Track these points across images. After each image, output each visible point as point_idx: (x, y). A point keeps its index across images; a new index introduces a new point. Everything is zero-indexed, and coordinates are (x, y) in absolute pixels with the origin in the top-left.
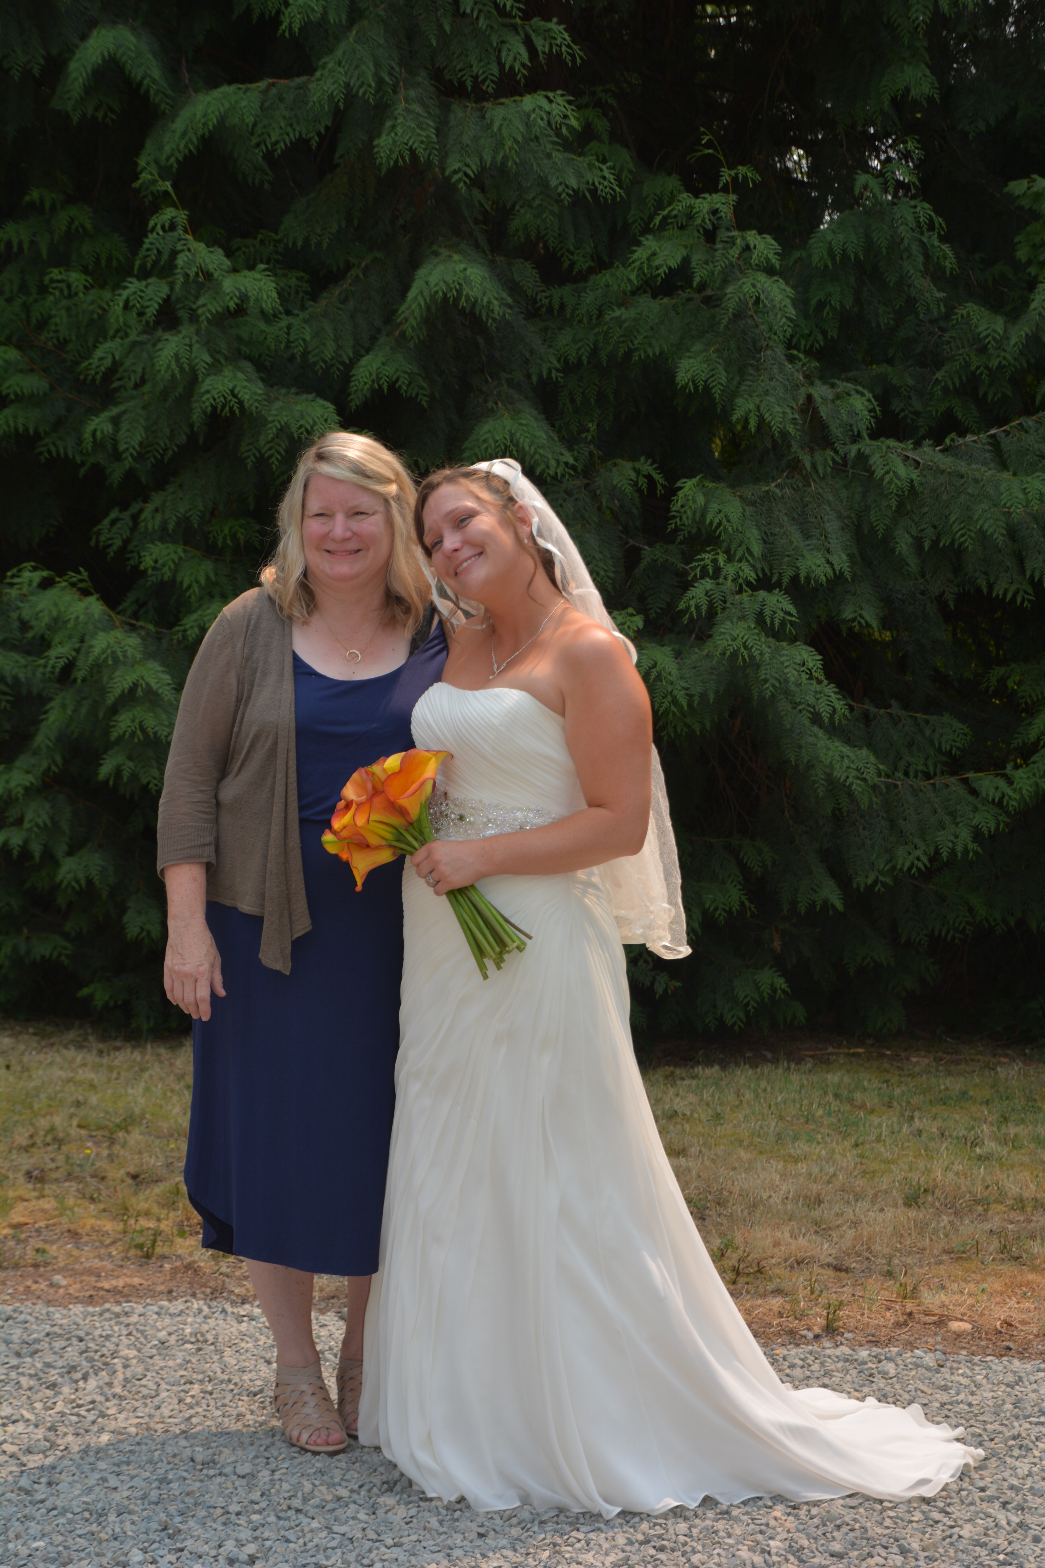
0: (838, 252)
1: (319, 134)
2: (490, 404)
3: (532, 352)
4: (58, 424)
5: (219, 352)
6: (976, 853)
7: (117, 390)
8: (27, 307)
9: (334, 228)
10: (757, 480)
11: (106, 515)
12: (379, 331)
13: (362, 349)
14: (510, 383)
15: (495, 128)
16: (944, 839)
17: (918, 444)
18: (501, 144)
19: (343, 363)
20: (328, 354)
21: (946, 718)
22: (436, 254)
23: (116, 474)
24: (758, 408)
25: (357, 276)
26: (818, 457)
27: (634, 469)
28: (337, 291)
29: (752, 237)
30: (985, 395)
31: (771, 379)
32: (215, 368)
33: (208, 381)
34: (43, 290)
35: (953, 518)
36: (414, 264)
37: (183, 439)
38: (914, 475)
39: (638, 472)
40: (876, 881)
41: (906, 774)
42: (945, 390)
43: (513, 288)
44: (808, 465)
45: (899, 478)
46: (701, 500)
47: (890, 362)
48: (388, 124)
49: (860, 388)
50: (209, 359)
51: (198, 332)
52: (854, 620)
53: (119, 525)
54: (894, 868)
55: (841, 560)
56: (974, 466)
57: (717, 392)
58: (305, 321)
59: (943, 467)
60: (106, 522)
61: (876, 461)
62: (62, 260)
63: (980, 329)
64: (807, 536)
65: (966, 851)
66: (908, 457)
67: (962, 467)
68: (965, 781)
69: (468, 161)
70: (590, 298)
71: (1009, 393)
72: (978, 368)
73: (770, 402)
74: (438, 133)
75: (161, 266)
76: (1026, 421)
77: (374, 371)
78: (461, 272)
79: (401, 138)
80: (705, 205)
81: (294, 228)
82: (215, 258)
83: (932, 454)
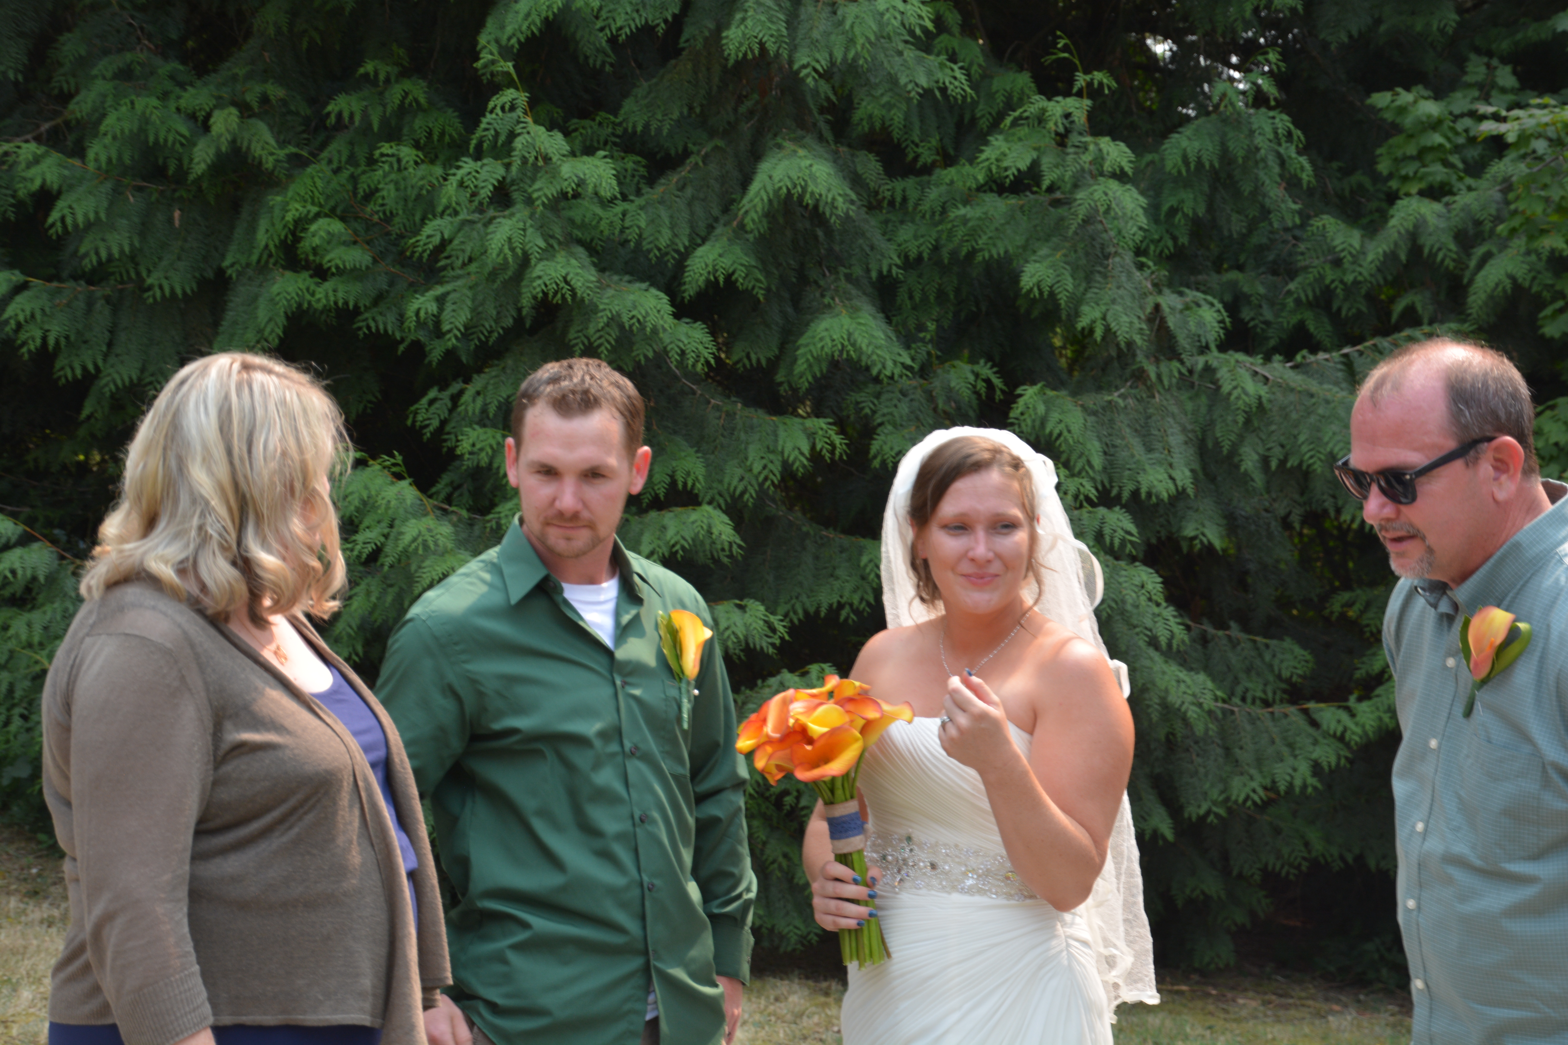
0: (1192, 159)
1: (666, 21)
2: (827, 300)
3: (872, 248)
4: (379, 299)
5: (552, 237)
6: (1315, 788)
7: (444, 268)
8: (354, 179)
9: (676, 115)
10: (1099, 389)
11: (424, 393)
12: (716, 220)
13: (699, 239)
14: (848, 278)
15: (847, 26)
16: (1282, 773)
17: (1268, 359)
18: (852, 41)
19: (677, 251)
20: (663, 242)
21: (1288, 643)
22: (780, 147)
23: (436, 352)
24: (1104, 318)
25: (697, 164)
26: (1164, 368)
27: (973, 372)
28: (674, 178)
29: (1105, 143)
30: (1339, 309)
31: (1119, 288)
32: (548, 253)
33: (540, 266)
34: (371, 162)
35: (1302, 438)
36: (756, 155)
37: (509, 322)
38: (1263, 391)
39: (977, 375)
40: (1209, 812)
41: (1243, 699)
42: (1298, 301)
43: (856, 181)
44: (1153, 376)
45: (1247, 394)
46: (1041, 409)
47: (1240, 268)
48: (738, 16)
49: (1210, 298)
50: (542, 244)
51: (531, 216)
52: (1195, 538)
53: (437, 405)
54: (1228, 799)
55: (1184, 476)
56: (1326, 386)
57: (1063, 298)
58: (641, 208)
59: (1293, 385)
60: (424, 401)
61: (1223, 374)
62: (392, 134)
63: (1336, 243)
64: (1149, 450)
65: (1305, 786)
66: (1256, 373)
67: (1313, 386)
68: (1306, 712)
69: (818, 56)
70: (934, 194)
71: (1364, 309)
72: (1333, 281)
73: (1116, 310)
74: (790, 26)
75: (498, 147)
76: (1383, 341)
77: (710, 262)
78: (807, 168)
79: (751, 31)
80: (1058, 108)
81: (634, 112)
82: (554, 142)
83: (1282, 371)
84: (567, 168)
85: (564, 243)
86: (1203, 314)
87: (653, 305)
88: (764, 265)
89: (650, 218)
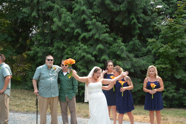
0: (131, 44)
1: (91, 36)
2: (103, 55)
3: (107, 51)
7: (76, 54)
9: (92, 42)
10: (123, 61)
12: (95, 50)
15: (103, 36)
16: (138, 88)
21: (140, 79)
22: (99, 44)
28: (92, 47)
29: (122, 43)
33: (82, 54)
35: (139, 64)
41: (136, 83)
44: (128, 60)
45: (135, 61)
51: (81, 50)
55: (130, 67)
56: (141, 60)
57: (120, 54)
61: (133, 59)
63: (143, 49)
64: (127, 65)
68: (140, 84)
69: (101, 38)
73: (124, 55)
74: (99, 36)
75: (79, 46)
76: (145, 57)
77: (94, 53)
78: (100, 46)
79: (96, 36)
80: (119, 41)
81: (89, 43)
82: (83, 45)
83: (138, 59)
84: (84, 47)
85: (84, 52)
86: (132, 55)
87: (90, 56)
88: (98, 53)
89: (91, 50)
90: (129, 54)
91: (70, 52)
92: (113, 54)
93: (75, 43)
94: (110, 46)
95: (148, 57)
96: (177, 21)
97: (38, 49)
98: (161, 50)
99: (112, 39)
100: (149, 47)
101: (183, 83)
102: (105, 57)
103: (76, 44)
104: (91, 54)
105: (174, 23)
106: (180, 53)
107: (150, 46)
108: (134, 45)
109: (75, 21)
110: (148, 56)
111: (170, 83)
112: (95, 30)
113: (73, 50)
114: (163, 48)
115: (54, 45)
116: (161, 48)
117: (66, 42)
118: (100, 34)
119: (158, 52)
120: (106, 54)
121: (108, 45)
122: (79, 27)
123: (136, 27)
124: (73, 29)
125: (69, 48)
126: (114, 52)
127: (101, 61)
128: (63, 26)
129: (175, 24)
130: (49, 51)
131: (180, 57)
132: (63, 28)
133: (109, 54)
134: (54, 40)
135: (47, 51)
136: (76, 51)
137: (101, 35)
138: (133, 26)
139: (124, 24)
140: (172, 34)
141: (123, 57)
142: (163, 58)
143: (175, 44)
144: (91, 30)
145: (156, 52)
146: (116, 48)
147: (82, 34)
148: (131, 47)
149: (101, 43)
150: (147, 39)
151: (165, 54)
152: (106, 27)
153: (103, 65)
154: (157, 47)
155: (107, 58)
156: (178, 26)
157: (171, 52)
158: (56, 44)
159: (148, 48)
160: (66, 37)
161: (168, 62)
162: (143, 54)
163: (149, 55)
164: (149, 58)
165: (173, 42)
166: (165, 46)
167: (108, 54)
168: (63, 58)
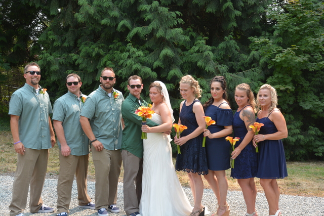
0: (222, 47)
1: (150, 33)
2: (172, 68)
3: (179, 61)
9: (152, 45)
12: (157, 59)
13: (155, 61)
15: (172, 32)
17: (233, 73)
18: (173, 35)
19: (152, 63)
22: (165, 48)
24: (208, 69)
25: (155, 51)
28: (152, 53)
30: (245, 66)
31: (211, 65)
33: (134, 66)
36: (162, 50)
42: (239, 65)
45: (229, 78)
49: (226, 65)
50: (134, 63)
51: (133, 59)
56: (240, 77)
57: (203, 67)
58: (148, 57)
61: (227, 75)
62: (117, 50)
63: (244, 57)
66: (231, 75)
69: (169, 37)
70: (187, 53)
71: (248, 66)
72: (244, 62)
73: (210, 68)
74: (165, 33)
75: (129, 51)
76: (248, 71)
77: (156, 64)
78: (167, 51)
79: (160, 34)
80: (201, 42)
81: (147, 45)
82: (135, 50)
83: (234, 75)
84: (137, 53)
85: (137, 62)
86: (223, 68)
87: (148, 70)
88: (164, 64)
89: (149, 59)
90: (219, 66)
91: (110, 62)
92: (189, 67)
93: (119, 46)
94: (184, 52)
95: (253, 71)
96: (307, 4)
97: (51, 58)
98: (278, 58)
99: (188, 38)
100: (253, 52)
101: (315, 116)
102: (175, 71)
103: (121, 48)
104: (150, 66)
105: (302, 7)
106: (311, 64)
107: (256, 52)
108: (227, 49)
109: (120, 5)
110: (253, 69)
111: (292, 117)
112: (157, 21)
113: (115, 60)
114: (281, 54)
115: (80, 51)
116: (277, 55)
117: (103, 45)
118: (166, 29)
119: (272, 61)
120: (177, 65)
121: (179, 50)
122: (126, 17)
123: (230, 16)
124: (115, 19)
125: (108, 56)
126: (191, 62)
127: (169, 79)
128: (97, 14)
129: (302, 9)
130: (71, 62)
131: (311, 70)
132: (98, 17)
133: (183, 66)
134: (79, 41)
135: (67, 60)
136: (121, 62)
137: (167, 31)
138: (225, 15)
139: (209, 10)
140: (297, 28)
141: (209, 71)
142: (280, 73)
143: (303, 46)
144: (149, 22)
145: (269, 62)
146: (195, 55)
147: (132, 29)
148: (223, 53)
149: (168, 45)
150: (249, 38)
151: (285, 65)
152: (178, 16)
153: (172, 87)
154: (271, 52)
155: (179, 73)
156: (308, 13)
157: (297, 61)
158: (84, 49)
159: (252, 54)
160: (103, 35)
161: (290, 79)
162: (243, 65)
163: (254, 67)
164: (255, 73)
165: (299, 43)
166: (286, 50)
167: (181, 65)
168: (97, 73)
